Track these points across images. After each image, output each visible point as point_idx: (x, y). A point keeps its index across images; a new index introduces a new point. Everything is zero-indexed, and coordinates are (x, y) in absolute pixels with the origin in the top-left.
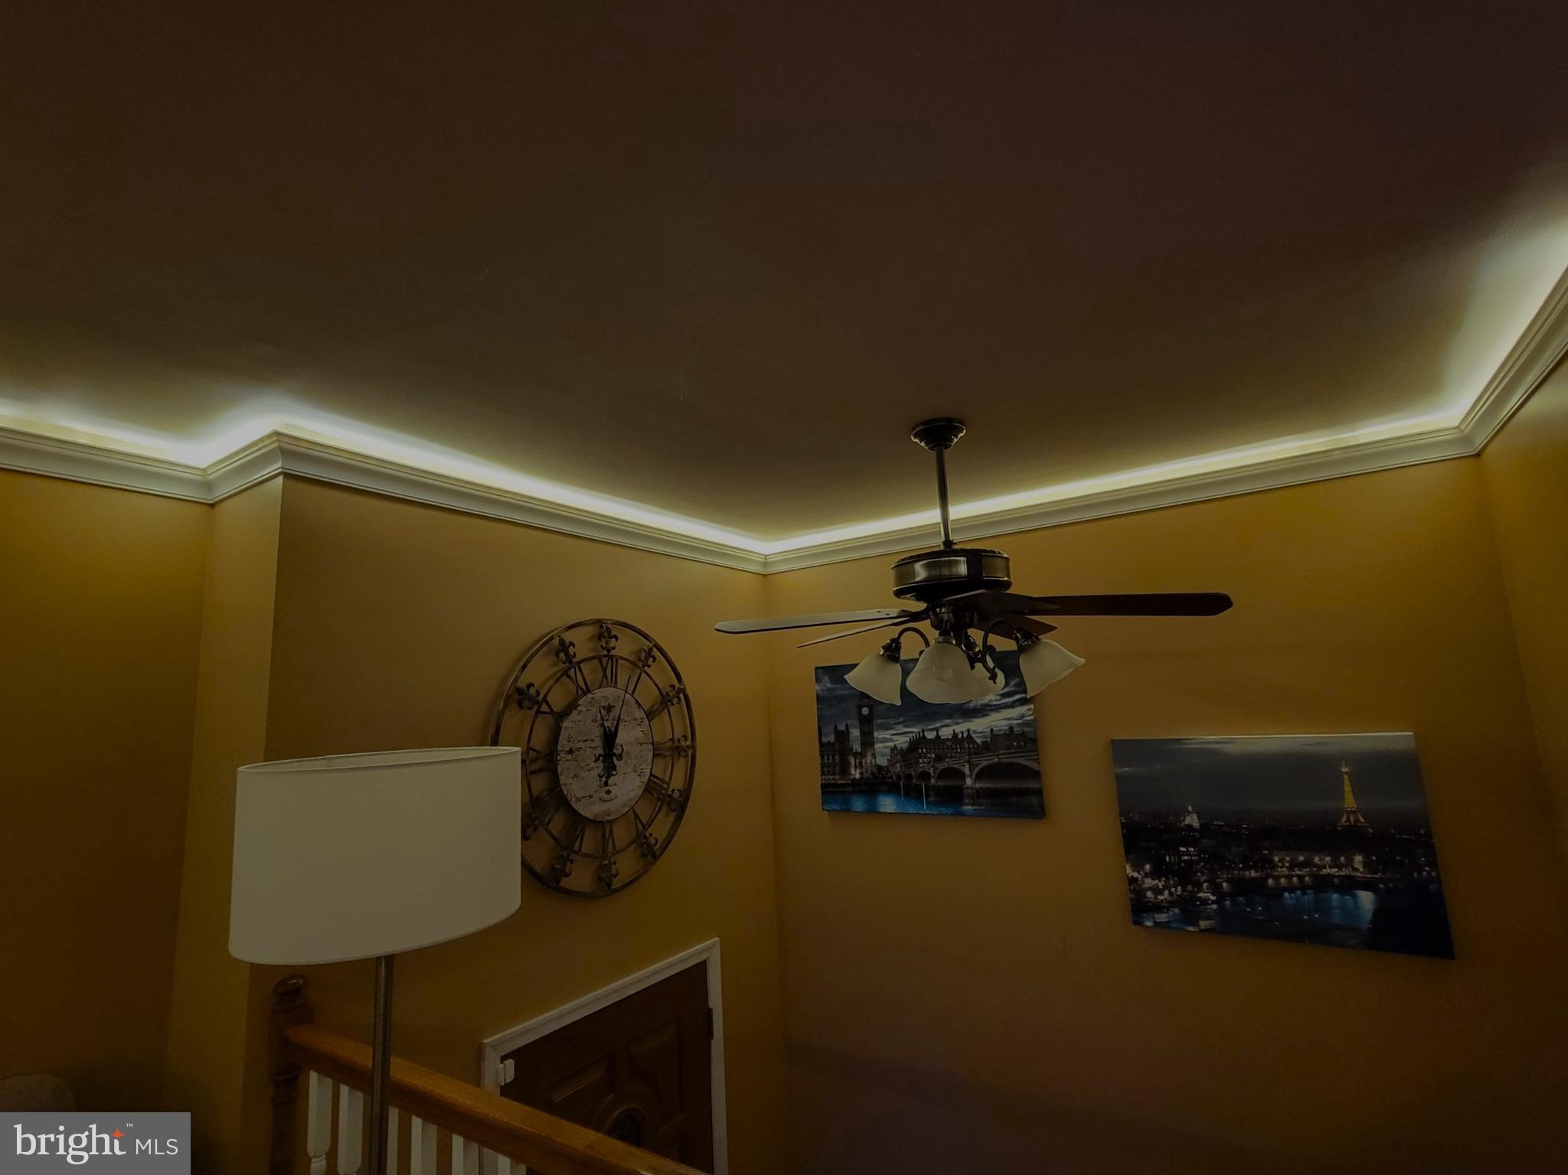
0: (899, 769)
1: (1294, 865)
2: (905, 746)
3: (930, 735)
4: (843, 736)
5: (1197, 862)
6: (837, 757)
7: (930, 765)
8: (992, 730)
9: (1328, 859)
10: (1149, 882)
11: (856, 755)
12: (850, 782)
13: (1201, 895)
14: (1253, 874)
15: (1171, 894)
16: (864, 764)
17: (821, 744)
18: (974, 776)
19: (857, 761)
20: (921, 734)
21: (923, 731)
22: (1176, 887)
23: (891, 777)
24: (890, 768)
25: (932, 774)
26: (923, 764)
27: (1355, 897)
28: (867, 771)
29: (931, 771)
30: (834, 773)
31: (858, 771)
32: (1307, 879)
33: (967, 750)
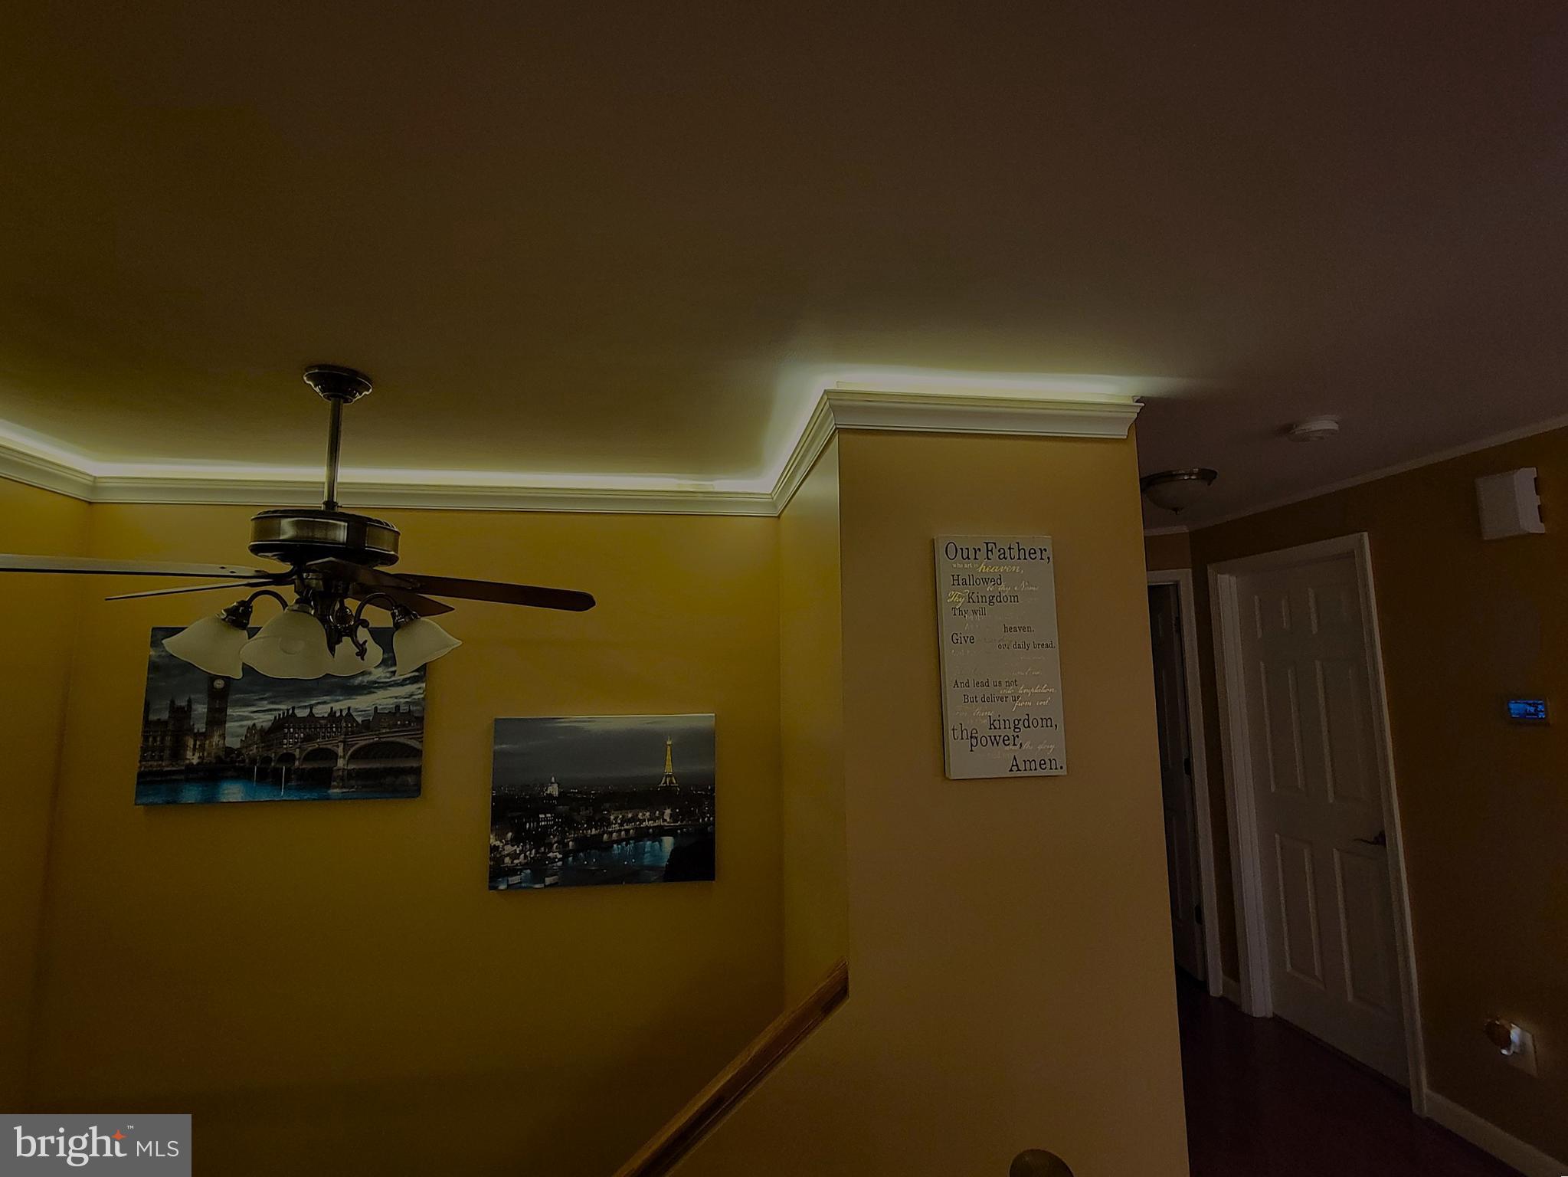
0: (255, 750)
1: (624, 821)
2: (267, 725)
3: (301, 713)
4: (182, 715)
5: (553, 826)
6: (168, 738)
7: (297, 746)
8: (376, 708)
9: (648, 814)
10: (509, 849)
11: (197, 736)
12: (183, 768)
13: (551, 855)
14: (594, 831)
15: (526, 857)
16: (206, 746)
17: (147, 722)
18: (347, 757)
19: (198, 743)
20: (290, 712)
21: (293, 708)
22: (531, 850)
23: (243, 761)
24: (244, 751)
25: (297, 757)
26: (287, 745)
27: (660, 842)
28: (209, 754)
29: (297, 753)
30: (161, 758)
31: (197, 755)
32: (631, 831)
33: (344, 730)
